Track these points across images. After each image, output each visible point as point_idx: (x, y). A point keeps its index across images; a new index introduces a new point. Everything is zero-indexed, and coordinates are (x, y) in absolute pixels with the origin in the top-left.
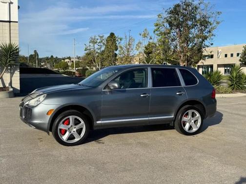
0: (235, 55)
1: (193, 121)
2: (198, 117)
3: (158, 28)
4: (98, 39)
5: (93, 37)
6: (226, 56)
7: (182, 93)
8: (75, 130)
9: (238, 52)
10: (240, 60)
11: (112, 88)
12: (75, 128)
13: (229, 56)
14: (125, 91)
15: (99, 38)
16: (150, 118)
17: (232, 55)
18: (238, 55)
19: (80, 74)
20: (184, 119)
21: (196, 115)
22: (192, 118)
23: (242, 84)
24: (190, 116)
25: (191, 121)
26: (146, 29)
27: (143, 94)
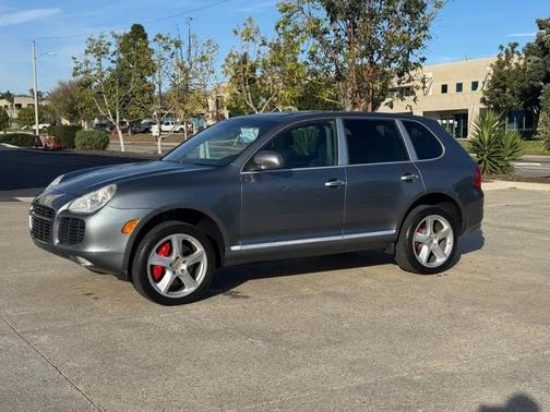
0: (467, 87)
1: (435, 241)
2: (447, 232)
3: (289, 17)
4: (109, 44)
5: (96, 38)
6: (444, 89)
7: (412, 176)
8: (184, 267)
9: (474, 80)
10: (483, 100)
11: (263, 167)
12: (184, 262)
13: (452, 88)
14: (290, 175)
15: (113, 41)
16: (346, 237)
17: (459, 87)
18: (475, 85)
19: (57, 141)
20: (419, 236)
21: (442, 227)
22: (434, 235)
23: (502, 159)
24: (429, 230)
25: (432, 242)
26: (250, 19)
27: (330, 181)
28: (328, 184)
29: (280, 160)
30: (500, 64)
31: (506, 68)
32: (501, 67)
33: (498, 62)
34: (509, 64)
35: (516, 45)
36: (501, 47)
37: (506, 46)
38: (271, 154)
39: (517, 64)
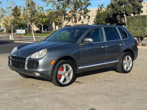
2: (131, 60)
7: (122, 44)
12: (67, 73)
16: (107, 63)
21: (129, 59)
25: (127, 63)
27: (103, 46)
28: (102, 47)
29: (93, 40)
30: (99, 11)
31: (100, 12)
32: (99, 12)
33: (98, 10)
34: (101, 11)
35: (103, 5)
36: (99, 6)
37: (100, 5)
38: (89, 38)
39: (103, 11)
